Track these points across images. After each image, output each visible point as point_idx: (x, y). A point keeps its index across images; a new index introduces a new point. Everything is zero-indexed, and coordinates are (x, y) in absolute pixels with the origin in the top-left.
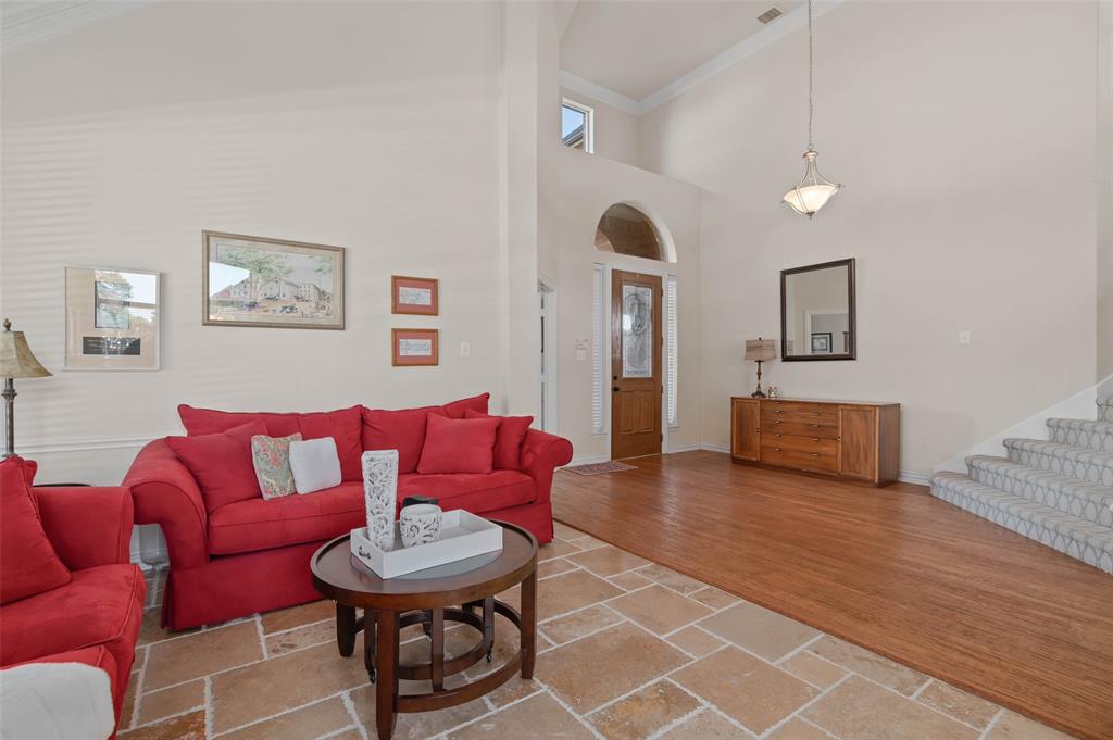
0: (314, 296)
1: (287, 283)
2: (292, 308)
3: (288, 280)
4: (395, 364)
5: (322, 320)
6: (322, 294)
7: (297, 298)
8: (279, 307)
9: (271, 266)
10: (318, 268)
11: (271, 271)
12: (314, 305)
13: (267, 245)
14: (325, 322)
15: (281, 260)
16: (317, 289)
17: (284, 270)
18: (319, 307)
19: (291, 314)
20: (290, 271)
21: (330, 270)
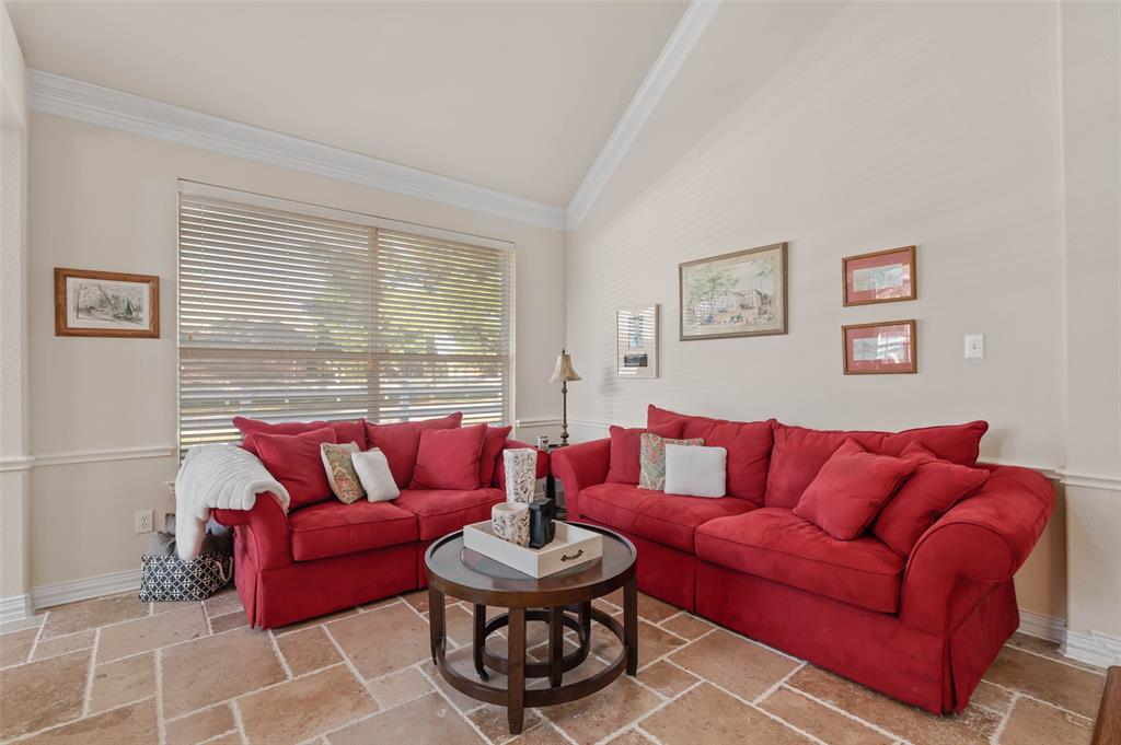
0: (755, 301)
1: (735, 294)
2: (738, 317)
3: (736, 290)
4: (847, 371)
5: (764, 325)
6: (764, 298)
7: (742, 306)
8: (727, 318)
9: (722, 281)
10: (759, 272)
11: (722, 285)
12: (756, 311)
13: (718, 262)
14: (766, 328)
15: (728, 273)
16: (760, 294)
17: (732, 282)
18: (762, 312)
19: (738, 324)
20: (736, 282)
21: (772, 271)
